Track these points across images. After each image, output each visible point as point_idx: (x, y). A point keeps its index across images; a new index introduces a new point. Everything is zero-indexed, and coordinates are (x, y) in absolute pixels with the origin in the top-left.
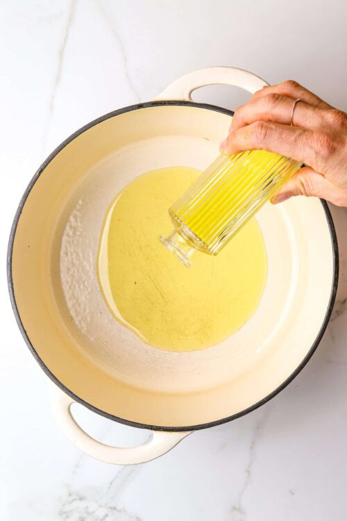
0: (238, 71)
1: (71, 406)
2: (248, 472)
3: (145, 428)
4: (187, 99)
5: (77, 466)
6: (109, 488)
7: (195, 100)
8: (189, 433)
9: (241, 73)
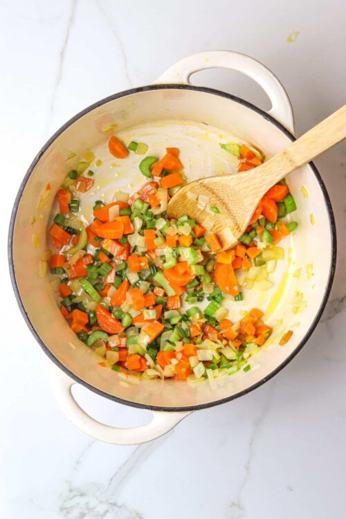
0: (236, 55)
1: (72, 388)
2: (248, 468)
3: (146, 408)
4: (185, 82)
5: (78, 462)
6: (110, 484)
7: (193, 83)
8: (188, 413)
9: (239, 56)
